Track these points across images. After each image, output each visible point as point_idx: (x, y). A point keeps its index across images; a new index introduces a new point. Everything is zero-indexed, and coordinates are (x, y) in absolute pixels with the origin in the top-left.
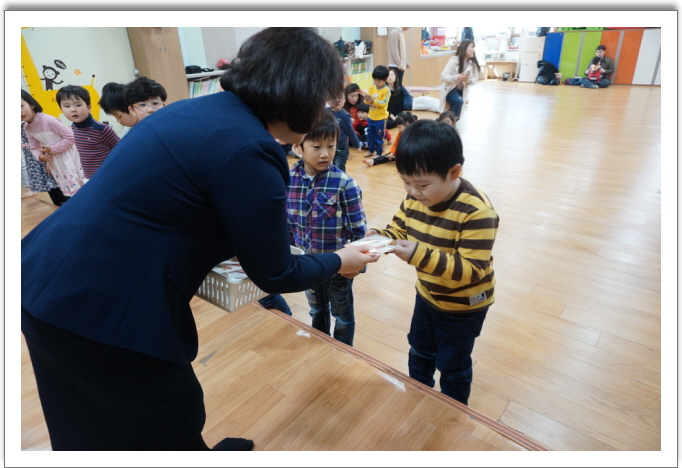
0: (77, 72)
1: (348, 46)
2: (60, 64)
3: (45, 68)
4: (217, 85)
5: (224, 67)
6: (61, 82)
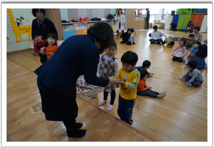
0: (27, 21)
1: (112, 16)
2: (22, 18)
3: (17, 19)
4: (71, 27)
5: (74, 21)
6: (22, 24)
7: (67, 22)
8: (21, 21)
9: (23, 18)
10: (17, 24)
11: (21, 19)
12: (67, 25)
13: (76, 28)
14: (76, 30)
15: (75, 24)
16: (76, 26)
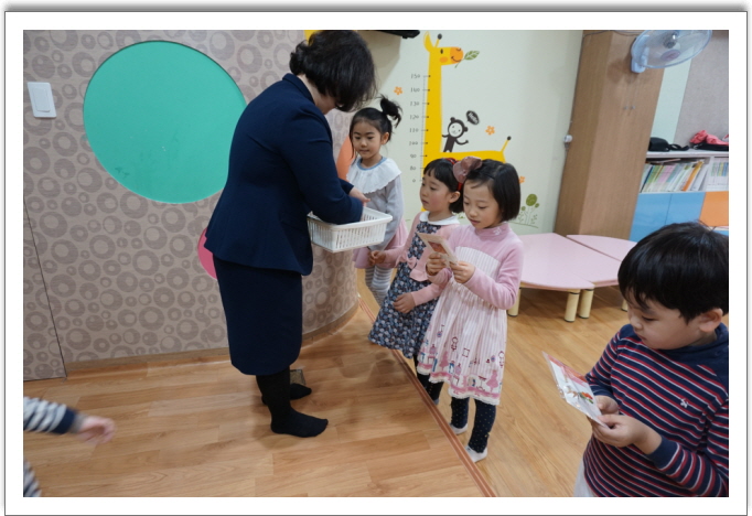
0: (491, 130)
2: (473, 117)
3: (453, 121)
4: (684, 173)
5: (704, 144)
6: (467, 142)
7: (671, 148)
8: (465, 129)
9: (475, 115)
10: (445, 140)
11: (470, 120)
12: (665, 164)
13: (710, 179)
14: (706, 193)
15: (712, 161)
16: (714, 170)
